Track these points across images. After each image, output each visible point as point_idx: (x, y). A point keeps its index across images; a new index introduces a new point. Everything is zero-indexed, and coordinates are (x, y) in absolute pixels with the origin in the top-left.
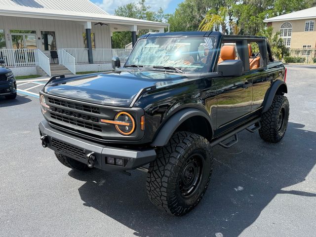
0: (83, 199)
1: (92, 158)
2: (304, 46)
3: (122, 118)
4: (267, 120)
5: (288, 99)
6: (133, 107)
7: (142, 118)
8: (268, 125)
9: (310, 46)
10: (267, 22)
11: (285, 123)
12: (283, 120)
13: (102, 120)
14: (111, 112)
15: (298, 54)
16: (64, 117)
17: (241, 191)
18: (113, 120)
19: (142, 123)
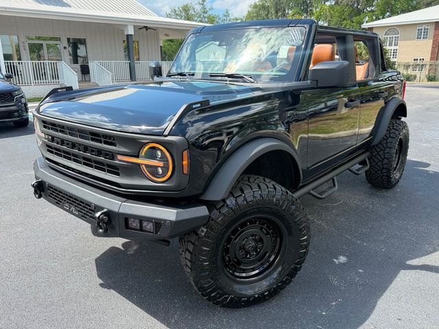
0: (100, 276)
1: (102, 220)
2: (415, 60)
3: (152, 154)
4: (378, 156)
5: (408, 125)
6: (169, 135)
7: (185, 153)
8: (380, 164)
9: (423, 59)
10: (366, 27)
11: (402, 161)
12: (399, 156)
13: (120, 157)
14: (134, 144)
15: (407, 69)
16: (64, 152)
17: (344, 264)
18: (137, 156)
19: (185, 163)
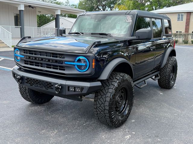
1: (59, 87)
2: (177, 32)
6: (88, 53)
7: (94, 60)
9: (181, 32)
13: (66, 63)
18: (74, 62)
19: (93, 64)
